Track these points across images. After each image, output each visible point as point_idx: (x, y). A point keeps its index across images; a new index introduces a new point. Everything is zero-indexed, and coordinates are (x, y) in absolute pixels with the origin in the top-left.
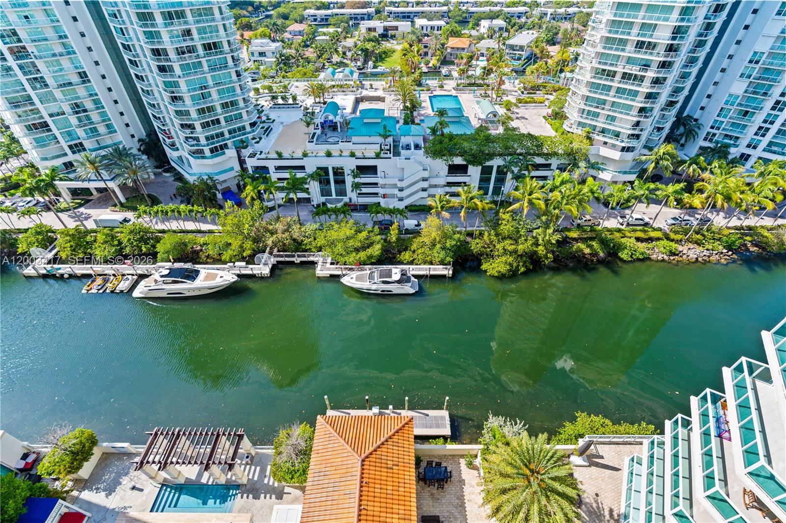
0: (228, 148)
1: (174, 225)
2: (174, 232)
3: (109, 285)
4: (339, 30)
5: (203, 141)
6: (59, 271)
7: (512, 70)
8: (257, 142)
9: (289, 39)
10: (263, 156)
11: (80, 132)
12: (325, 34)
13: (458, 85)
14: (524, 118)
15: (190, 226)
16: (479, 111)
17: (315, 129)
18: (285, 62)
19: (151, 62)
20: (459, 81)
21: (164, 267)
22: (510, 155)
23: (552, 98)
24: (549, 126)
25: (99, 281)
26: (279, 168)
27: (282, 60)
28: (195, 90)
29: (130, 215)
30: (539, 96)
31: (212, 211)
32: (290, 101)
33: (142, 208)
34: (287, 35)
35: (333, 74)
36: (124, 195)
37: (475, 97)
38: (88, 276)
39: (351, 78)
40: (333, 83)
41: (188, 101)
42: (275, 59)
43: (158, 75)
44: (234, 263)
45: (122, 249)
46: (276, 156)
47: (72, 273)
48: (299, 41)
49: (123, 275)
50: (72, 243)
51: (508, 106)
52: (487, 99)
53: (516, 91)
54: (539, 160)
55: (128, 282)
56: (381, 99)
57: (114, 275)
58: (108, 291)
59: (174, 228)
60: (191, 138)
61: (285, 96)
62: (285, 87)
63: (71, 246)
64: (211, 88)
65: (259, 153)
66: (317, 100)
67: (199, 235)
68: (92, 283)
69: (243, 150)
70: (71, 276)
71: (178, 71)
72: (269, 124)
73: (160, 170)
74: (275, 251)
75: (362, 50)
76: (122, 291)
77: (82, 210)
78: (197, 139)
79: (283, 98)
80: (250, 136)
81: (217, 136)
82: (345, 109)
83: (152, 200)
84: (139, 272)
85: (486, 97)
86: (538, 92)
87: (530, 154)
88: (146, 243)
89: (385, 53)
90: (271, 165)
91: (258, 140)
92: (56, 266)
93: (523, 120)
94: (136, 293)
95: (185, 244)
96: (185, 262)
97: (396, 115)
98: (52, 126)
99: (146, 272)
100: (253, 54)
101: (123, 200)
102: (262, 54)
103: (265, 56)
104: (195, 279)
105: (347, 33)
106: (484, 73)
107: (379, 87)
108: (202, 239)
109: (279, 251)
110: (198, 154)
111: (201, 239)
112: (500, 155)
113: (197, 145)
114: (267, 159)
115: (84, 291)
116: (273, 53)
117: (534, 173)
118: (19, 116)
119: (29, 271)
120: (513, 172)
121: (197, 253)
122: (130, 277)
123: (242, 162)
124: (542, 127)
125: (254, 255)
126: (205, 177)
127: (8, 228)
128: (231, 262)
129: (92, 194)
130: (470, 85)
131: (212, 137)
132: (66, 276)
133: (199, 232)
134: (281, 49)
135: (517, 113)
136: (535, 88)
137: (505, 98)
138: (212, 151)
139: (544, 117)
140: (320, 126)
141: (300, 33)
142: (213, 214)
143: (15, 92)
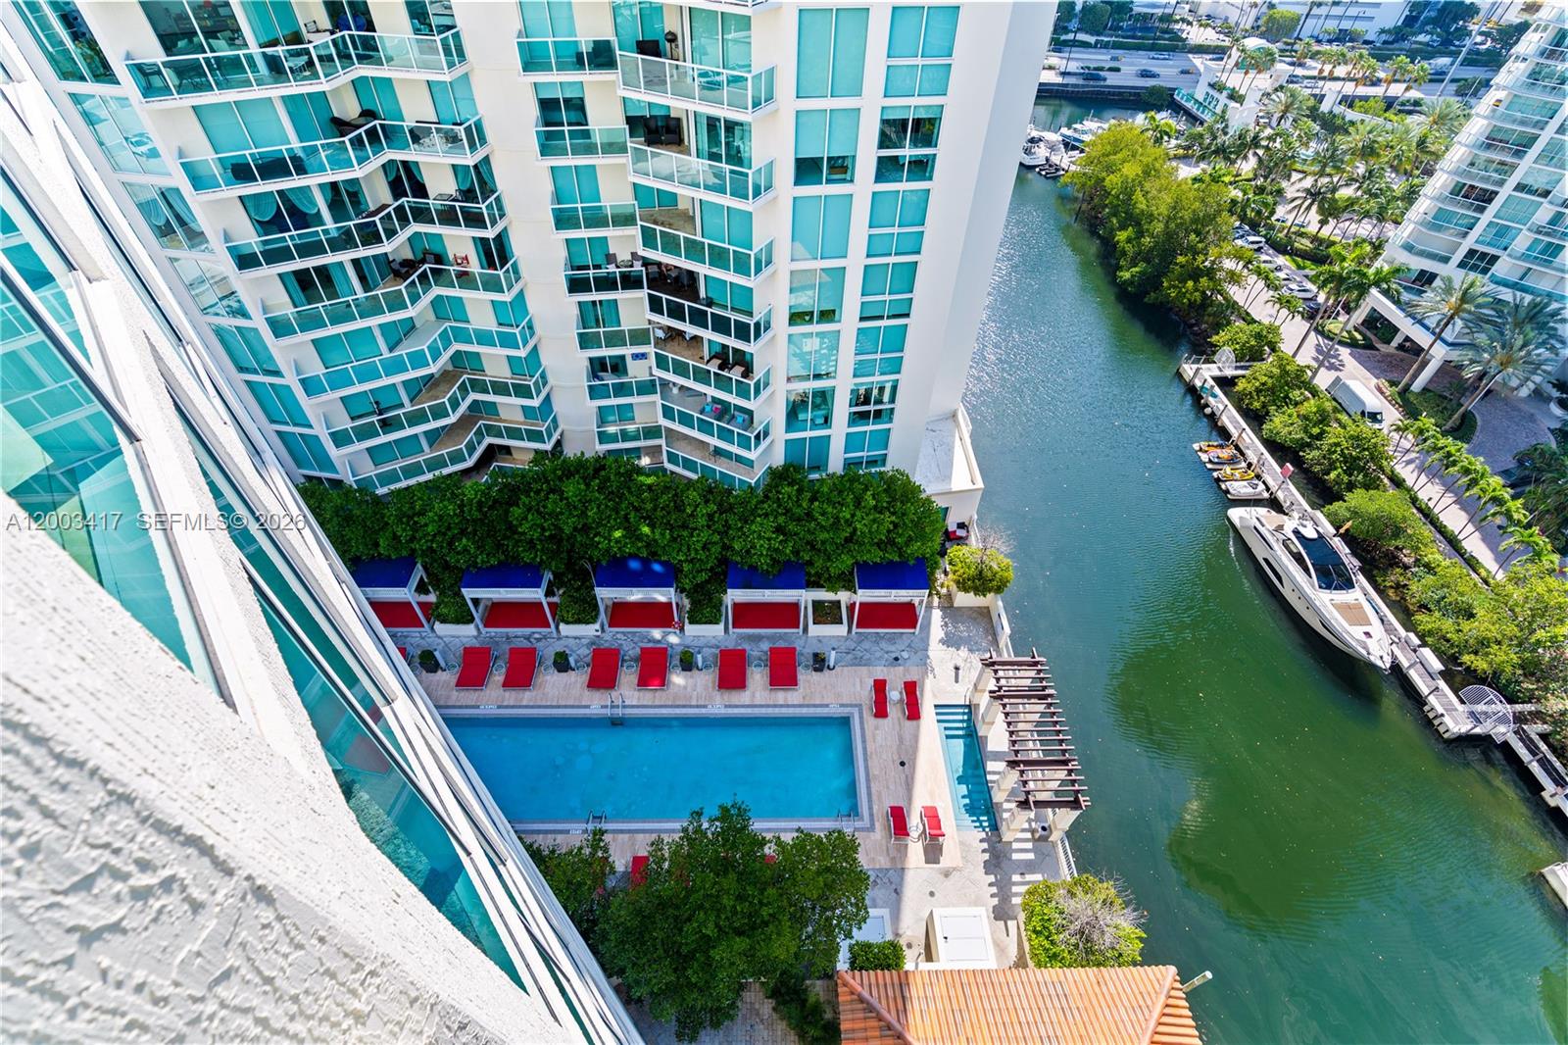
1: (1430, 492)
2: (1414, 500)
3: (1228, 469)
6: (1211, 399)
11: (1522, 241)
15: (1454, 519)
21: (1318, 524)
25: (1225, 453)
29: (1392, 415)
31: (1536, 539)
33: (1427, 422)
36: (1431, 381)
38: (1224, 434)
44: (1424, 644)
45: (1309, 445)
47: (1218, 413)
49: (1258, 477)
50: (1270, 381)
55: (1251, 490)
57: (1250, 465)
58: (1215, 474)
59: (1422, 496)
63: (1263, 384)
67: (1443, 546)
68: (1216, 447)
70: (1213, 418)
73: (1556, 394)
74: (1534, 729)
76: (1227, 492)
77: (1344, 353)
83: (1461, 424)
84: (1280, 495)
88: (1349, 472)
92: (1217, 390)
94: (1236, 514)
95: (1398, 532)
96: (1354, 553)
98: (1492, 209)
99: (1286, 505)
101: (1417, 386)
104: (1328, 587)
108: (1438, 556)
109: (1544, 737)
111: (1435, 554)
115: (1196, 446)
118: (1473, 164)
119: (1188, 369)
121: (1393, 561)
122: (1261, 487)
125: (1483, 681)
127: (1241, 304)
128: (1421, 637)
129: (1388, 342)
132: (1208, 411)
133: (1453, 542)
142: (1528, 544)
143: (1523, 123)
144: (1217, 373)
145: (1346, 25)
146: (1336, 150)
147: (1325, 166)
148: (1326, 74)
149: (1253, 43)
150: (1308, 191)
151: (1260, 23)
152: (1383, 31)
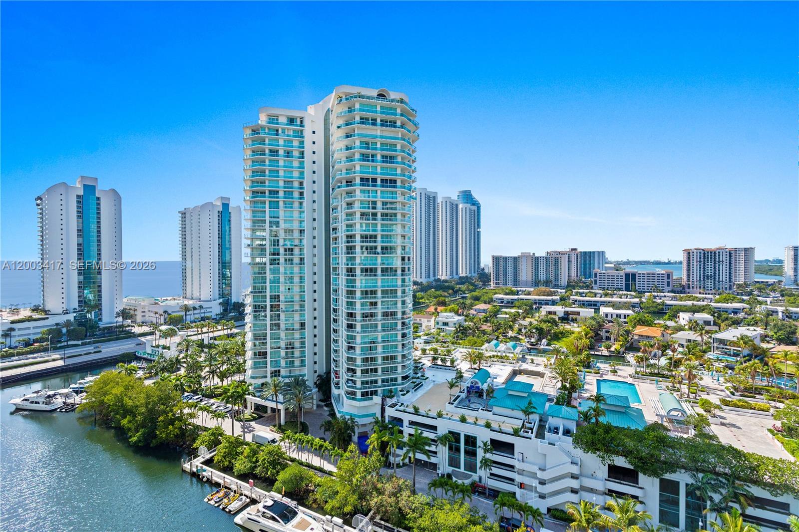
0: (377, 395)
1: (304, 457)
2: (301, 464)
3: (225, 500)
4: (521, 311)
5: (359, 385)
6: (204, 473)
7: (726, 366)
8: (404, 395)
9: (473, 315)
10: (402, 408)
11: (283, 363)
12: (506, 313)
13: (637, 373)
14: (734, 426)
15: (316, 461)
16: (659, 405)
17: (460, 392)
18: (462, 333)
19: (344, 320)
20: (638, 369)
21: (269, 498)
22: (703, 471)
23: (781, 406)
24: (780, 444)
25: (221, 494)
26: (412, 423)
27: (461, 330)
28: (365, 343)
29: (278, 436)
30: (760, 401)
31: (338, 451)
32: (448, 364)
33: (289, 432)
34: (472, 312)
35: (496, 346)
36: (285, 418)
37: (659, 388)
38: (218, 485)
39: (513, 351)
40: (495, 354)
41: (358, 351)
42: (455, 329)
43: (345, 330)
44: (333, 516)
45: (256, 467)
46: (412, 410)
47: (210, 478)
48: (481, 317)
49: (241, 495)
50: (227, 450)
51: (707, 406)
52: (675, 394)
53: (722, 391)
54: (757, 491)
55: (240, 503)
56: (540, 375)
57: (235, 492)
58: (221, 507)
59: (304, 460)
60: (352, 380)
61: (445, 358)
62: (449, 351)
63: (225, 453)
64: (378, 343)
65: (400, 404)
66: (473, 366)
67: (319, 474)
68: (216, 493)
69: (388, 399)
70: (209, 481)
71: (358, 328)
72: (421, 381)
73: (323, 404)
74: (377, 519)
75: (536, 328)
76: (230, 511)
77: (253, 424)
78: (354, 382)
79: (442, 360)
80: (399, 388)
81: (372, 382)
82: (496, 378)
83: (303, 426)
84: (254, 496)
85: (675, 390)
86: (758, 396)
87: (739, 478)
88: (274, 468)
89: (562, 333)
90: (406, 418)
91: (405, 392)
92: (205, 467)
93: (733, 429)
94: (238, 519)
95: (302, 478)
96: (293, 499)
97: (552, 393)
98: (268, 356)
99: (258, 499)
100: (438, 323)
101: (283, 422)
102: (446, 324)
103: (448, 325)
104: (289, 521)
105: (528, 314)
106: (670, 364)
107: (540, 363)
108: (319, 479)
109: (381, 519)
110: (351, 395)
111: (318, 479)
112: (686, 468)
113: (353, 387)
114: (404, 411)
115: (206, 500)
116: (455, 324)
117: (751, 511)
118: (255, 346)
119: (187, 466)
120: (711, 499)
121: (308, 492)
122: (244, 498)
123: (383, 411)
124: (768, 444)
125: (355, 513)
126: (348, 417)
127: (201, 425)
128: (331, 515)
129: (266, 412)
130: (652, 374)
131: (367, 383)
132: (205, 479)
133: (321, 470)
134: (463, 321)
135: (724, 418)
136: (754, 391)
137: (704, 396)
138: (363, 394)
139: (769, 430)
140: (466, 391)
141: (484, 311)
142: (337, 455)
143: (260, 330)
144: (203, 460)
145: (203, 315)
146: (211, 354)
147: (211, 361)
148: (200, 332)
149: (164, 328)
150: (208, 372)
151: (167, 320)
152: (217, 315)
